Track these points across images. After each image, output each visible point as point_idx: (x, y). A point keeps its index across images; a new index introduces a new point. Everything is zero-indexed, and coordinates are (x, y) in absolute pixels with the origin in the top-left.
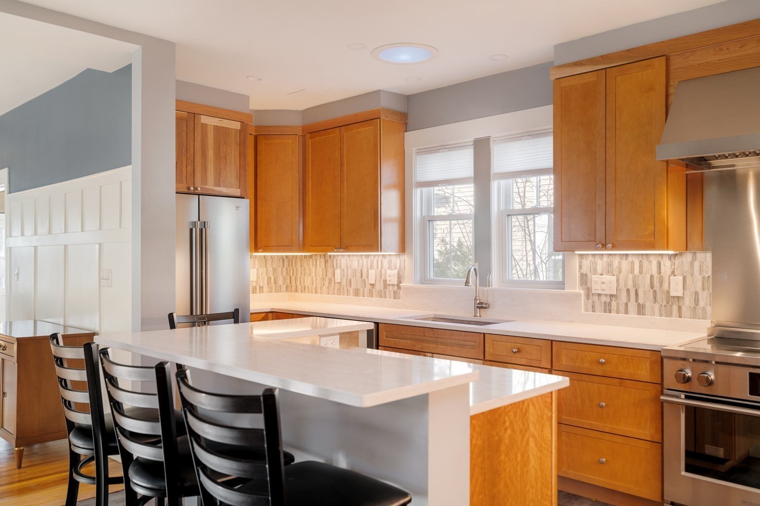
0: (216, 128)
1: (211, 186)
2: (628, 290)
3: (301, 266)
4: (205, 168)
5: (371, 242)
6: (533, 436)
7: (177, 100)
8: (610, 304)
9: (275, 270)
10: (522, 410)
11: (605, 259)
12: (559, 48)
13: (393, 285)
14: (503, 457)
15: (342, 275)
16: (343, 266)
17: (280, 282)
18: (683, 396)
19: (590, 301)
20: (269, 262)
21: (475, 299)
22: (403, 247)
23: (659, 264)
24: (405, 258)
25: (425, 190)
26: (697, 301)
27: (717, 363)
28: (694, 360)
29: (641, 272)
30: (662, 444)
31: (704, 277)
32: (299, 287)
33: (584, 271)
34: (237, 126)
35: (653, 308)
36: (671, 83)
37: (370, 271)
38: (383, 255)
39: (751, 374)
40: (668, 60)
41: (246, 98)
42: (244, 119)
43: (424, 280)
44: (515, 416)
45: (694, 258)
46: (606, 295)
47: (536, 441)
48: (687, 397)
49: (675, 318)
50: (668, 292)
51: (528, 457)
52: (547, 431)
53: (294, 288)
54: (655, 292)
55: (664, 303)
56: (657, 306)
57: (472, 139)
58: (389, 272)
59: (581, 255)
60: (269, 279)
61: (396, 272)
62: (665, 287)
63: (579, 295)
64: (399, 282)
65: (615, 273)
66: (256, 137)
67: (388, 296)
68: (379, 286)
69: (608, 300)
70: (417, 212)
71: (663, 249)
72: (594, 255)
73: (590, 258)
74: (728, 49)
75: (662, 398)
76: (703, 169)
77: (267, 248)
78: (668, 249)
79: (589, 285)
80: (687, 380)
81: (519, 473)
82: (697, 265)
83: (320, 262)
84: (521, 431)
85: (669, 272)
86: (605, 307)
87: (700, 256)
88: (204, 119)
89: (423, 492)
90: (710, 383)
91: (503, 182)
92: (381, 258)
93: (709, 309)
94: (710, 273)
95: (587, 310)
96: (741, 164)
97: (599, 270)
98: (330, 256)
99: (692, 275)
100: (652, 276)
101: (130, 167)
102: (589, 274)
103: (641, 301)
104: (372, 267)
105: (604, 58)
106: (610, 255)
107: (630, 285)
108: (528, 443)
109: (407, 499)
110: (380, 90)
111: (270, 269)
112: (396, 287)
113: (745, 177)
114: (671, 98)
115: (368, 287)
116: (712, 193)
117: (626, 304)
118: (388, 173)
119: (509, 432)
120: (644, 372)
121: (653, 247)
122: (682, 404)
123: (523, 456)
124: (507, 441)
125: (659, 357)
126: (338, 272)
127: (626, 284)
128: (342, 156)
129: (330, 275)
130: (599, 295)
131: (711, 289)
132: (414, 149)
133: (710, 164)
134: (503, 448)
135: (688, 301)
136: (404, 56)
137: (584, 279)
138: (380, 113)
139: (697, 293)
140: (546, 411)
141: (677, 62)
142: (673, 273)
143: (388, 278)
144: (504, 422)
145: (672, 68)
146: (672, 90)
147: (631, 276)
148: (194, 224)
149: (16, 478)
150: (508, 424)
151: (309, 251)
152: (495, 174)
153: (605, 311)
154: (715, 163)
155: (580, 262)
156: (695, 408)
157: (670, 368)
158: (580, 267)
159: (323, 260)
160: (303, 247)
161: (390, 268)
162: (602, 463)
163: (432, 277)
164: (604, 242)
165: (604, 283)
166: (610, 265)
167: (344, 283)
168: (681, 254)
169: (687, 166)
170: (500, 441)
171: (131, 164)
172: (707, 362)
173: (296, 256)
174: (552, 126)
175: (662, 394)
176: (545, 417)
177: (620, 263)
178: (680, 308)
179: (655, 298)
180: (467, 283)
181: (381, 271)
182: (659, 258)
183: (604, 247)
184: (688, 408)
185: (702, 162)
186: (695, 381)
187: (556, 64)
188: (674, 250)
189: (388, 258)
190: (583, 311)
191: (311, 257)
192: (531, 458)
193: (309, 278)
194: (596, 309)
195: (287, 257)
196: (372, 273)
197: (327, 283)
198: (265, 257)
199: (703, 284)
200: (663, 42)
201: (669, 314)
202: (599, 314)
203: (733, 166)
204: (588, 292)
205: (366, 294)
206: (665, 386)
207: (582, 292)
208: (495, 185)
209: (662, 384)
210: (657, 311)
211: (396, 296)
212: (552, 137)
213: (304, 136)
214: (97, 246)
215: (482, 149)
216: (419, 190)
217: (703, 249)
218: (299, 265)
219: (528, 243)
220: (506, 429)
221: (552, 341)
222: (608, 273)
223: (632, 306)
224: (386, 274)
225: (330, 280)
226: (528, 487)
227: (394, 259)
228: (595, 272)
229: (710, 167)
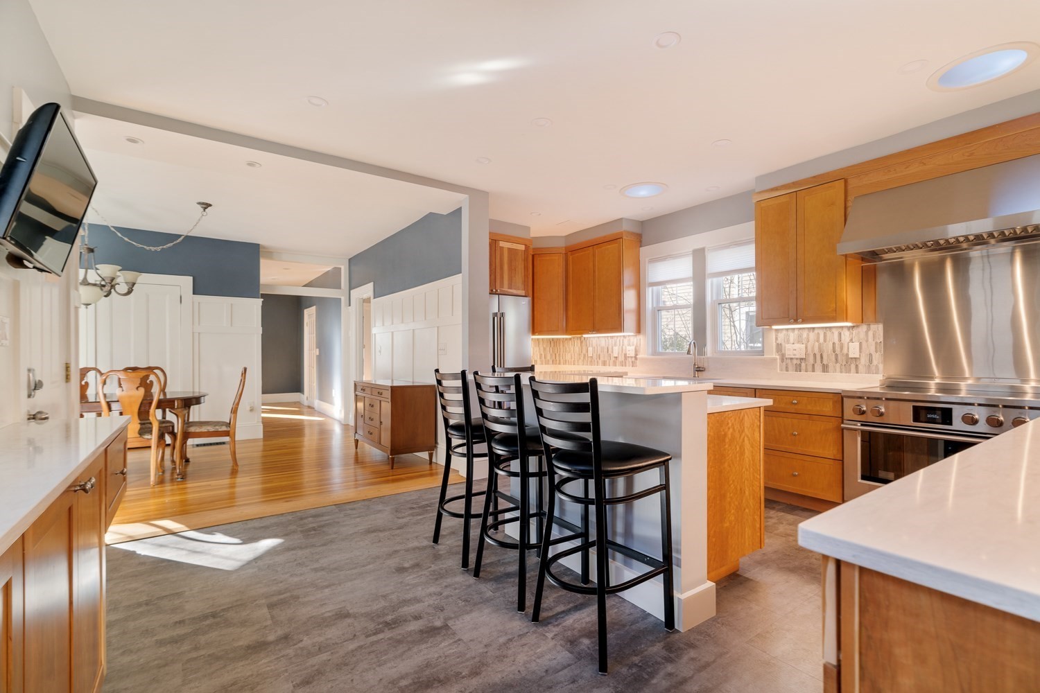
0: (509, 249)
1: (506, 289)
2: (815, 355)
3: (563, 346)
4: (502, 278)
5: (617, 326)
6: (748, 437)
7: (490, 233)
8: (800, 365)
9: (544, 349)
10: (739, 418)
11: (796, 332)
12: (759, 179)
13: (632, 357)
14: (727, 446)
15: (594, 351)
16: (594, 345)
17: (549, 357)
18: (859, 425)
19: (784, 364)
20: (541, 343)
21: (695, 365)
22: (639, 330)
23: (840, 334)
24: (641, 337)
25: (655, 288)
26: (871, 361)
27: (887, 399)
28: (868, 398)
29: (825, 341)
30: (843, 461)
31: (876, 343)
32: (562, 361)
33: (779, 342)
34: (522, 247)
35: (834, 367)
36: (849, 198)
37: (614, 348)
38: (624, 336)
39: (914, 406)
40: (846, 181)
41: (528, 229)
42: (527, 243)
43: (655, 353)
44: (735, 420)
45: (868, 329)
46: (797, 359)
47: (749, 440)
48: (862, 425)
49: (853, 374)
50: (847, 355)
51: (744, 450)
52: (757, 434)
53: (558, 362)
54: (837, 355)
55: (844, 363)
56: (838, 365)
57: (691, 250)
58: (628, 348)
59: (776, 330)
60: (541, 355)
61: (633, 348)
62: (845, 351)
63: (776, 359)
64: (636, 355)
65: (804, 342)
66: (533, 256)
67: (627, 365)
68: (621, 358)
69: (798, 362)
70: (649, 304)
71: (843, 320)
72: (787, 330)
73: (784, 332)
74: (895, 170)
75: (842, 425)
76: (875, 262)
77: (541, 333)
78: (847, 321)
79: (783, 352)
80: (863, 413)
81: (738, 459)
82: (871, 334)
83: (577, 343)
84: (739, 432)
85: (848, 340)
86: (796, 368)
87: (873, 327)
88: (502, 244)
89: (679, 456)
90: (881, 414)
91: (715, 280)
92: (622, 338)
93: (881, 366)
94: (882, 339)
95: (781, 370)
96: (907, 256)
97: (792, 341)
98: (585, 338)
99: (867, 341)
100: (834, 344)
101: (461, 274)
102: (783, 344)
103: (825, 362)
104: (615, 345)
105: (795, 184)
106: (800, 329)
107: (816, 350)
108: (743, 441)
109: (669, 457)
110: (622, 219)
111: (542, 348)
112: (633, 359)
113: (912, 267)
114: (849, 210)
115: (613, 359)
116: (884, 280)
117: (813, 365)
118: (628, 277)
119: (731, 430)
120: (828, 408)
121: (834, 319)
122: (859, 429)
123: (740, 448)
124: (730, 436)
125: (840, 398)
126: (590, 349)
127: (813, 350)
128: (594, 265)
129: (584, 351)
130: (791, 359)
131: (882, 352)
132: (647, 260)
133: (881, 258)
134: (727, 440)
135: (864, 361)
136: (643, 192)
137: (779, 348)
138: (622, 234)
139: (871, 355)
140: (756, 421)
141: (853, 183)
142: (851, 340)
143: (628, 353)
144: (728, 424)
145: (850, 187)
146: (849, 204)
147: (817, 344)
148: (495, 315)
149: (391, 474)
150: (730, 425)
151: (571, 334)
152: (710, 274)
153: (796, 371)
154: (886, 256)
155: (776, 336)
156: (870, 432)
157: (849, 405)
158: (777, 339)
159: (579, 341)
160: (567, 332)
161: (629, 345)
162: (795, 476)
163: (660, 351)
164: (795, 318)
165: (795, 349)
166: (800, 336)
167: (595, 357)
168: (858, 326)
169: (863, 260)
170: (725, 435)
171: (461, 273)
172: (878, 399)
173: (560, 339)
174: (754, 237)
175: (843, 423)
176: (755, 425)
177: (808, 335)
178: (857, 366)
179: (837, 359)
180: (689, 352)
181: (622, 348)
182: (840, 330)
183: (796, 322)
184: (863, 432)
185: (874, 255)
186: (869, 413)
187: (757, 191)
188: (853, 322)
189: (627, 338)
190: (778, 371)
191: (570, 339)
192: (746, 451)
193: (569, 354)
194: (789, 370)
195: (553, 339)
196: (616, 349)
197: (582, 358)
198: (538, 339)
199: (876, 348)
200: (842, 169)
201: (849, 371)
202: (792, 372)
203: (901, 258)
204: (783, 358)
205: (611, 364)
206: (845, 418)
207: (778, 357)
208: (709, 282)
209: (842, 417)
210: (838, 369)
211: (633, 364)
212: (754, 245)
213: (566, 254)
214: (436, 328)
215: (699, 256)
216: (650, 289)
217: (876, 321)
218: (561, 346)
219: (733, 328)
220: (729, 428)
221: (755, 389)
222: (799, 342)
223: (818, 366)
224: (626, 349)
225: (585, 355)
226: (744, 470)
227: (632, 338)
228: (788, 342)
229: (882, 260)
